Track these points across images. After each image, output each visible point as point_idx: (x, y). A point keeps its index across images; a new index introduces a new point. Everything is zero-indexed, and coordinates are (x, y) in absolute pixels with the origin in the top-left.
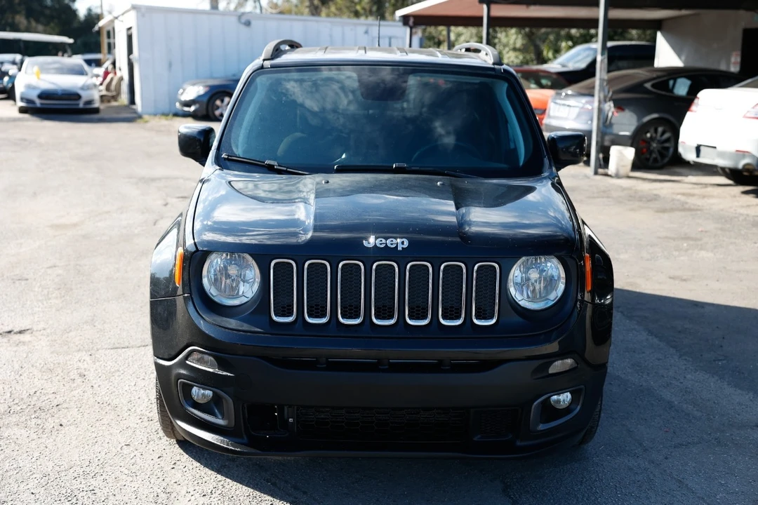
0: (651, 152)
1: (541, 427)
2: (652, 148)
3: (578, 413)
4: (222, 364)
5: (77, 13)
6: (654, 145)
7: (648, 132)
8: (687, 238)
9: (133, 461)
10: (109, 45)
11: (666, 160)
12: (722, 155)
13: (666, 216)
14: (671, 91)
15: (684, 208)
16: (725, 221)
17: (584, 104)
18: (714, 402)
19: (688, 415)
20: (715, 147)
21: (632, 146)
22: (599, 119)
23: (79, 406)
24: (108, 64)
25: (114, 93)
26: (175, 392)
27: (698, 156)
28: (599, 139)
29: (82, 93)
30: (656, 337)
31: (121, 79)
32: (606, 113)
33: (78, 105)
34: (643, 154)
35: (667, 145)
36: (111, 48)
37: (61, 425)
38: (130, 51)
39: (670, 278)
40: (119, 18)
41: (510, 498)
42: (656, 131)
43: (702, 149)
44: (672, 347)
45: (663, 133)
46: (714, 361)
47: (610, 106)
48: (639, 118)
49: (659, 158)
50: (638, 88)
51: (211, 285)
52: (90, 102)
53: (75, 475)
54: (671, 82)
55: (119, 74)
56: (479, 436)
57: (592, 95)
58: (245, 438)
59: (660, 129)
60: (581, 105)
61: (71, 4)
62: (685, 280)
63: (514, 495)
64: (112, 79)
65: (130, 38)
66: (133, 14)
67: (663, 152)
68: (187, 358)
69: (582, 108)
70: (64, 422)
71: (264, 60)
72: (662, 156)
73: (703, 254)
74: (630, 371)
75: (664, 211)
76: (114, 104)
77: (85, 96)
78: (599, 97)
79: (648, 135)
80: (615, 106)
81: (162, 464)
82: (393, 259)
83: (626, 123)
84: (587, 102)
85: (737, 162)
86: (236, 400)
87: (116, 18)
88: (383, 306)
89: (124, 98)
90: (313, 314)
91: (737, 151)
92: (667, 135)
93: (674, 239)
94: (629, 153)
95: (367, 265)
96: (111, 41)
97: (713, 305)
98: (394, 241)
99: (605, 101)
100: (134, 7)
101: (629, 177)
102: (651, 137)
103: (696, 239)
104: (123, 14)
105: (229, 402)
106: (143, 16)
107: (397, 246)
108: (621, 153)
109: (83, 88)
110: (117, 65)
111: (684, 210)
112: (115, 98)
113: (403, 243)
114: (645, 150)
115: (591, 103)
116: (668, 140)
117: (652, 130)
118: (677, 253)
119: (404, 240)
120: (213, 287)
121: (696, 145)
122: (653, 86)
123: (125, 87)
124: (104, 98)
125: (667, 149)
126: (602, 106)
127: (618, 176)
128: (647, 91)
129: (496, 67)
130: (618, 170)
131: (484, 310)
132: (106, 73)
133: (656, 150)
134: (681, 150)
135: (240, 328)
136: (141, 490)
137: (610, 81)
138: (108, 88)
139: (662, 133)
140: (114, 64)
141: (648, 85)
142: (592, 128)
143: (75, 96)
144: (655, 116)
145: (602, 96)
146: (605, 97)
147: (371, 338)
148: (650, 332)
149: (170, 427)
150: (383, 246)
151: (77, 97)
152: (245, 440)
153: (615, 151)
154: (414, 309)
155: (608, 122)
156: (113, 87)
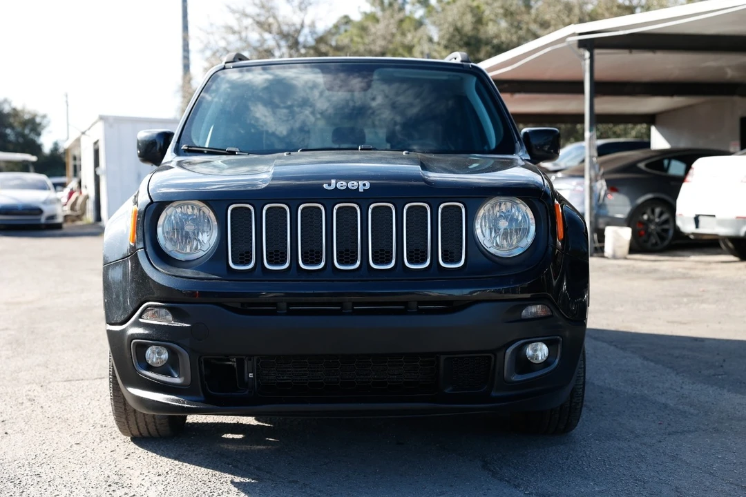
0: (649, 235)
1: (516, 378)
2: (650, 230)
3: (556, 368)
4: (177, 315)
5: (42, 147)
6: (652, 227)
7: (644, 213)
8: (687, 295)
9: (84, 454)
10: (75, 167)
11: (666, 243)
12: (722, 223)
13: (666, 283)
14: (666, 170)
15: (684, 277)
16: (728, 284)
17: (575, 186)
18: (713, 404)
19: (685, 412)
20: (714, 216)
21: (629, 226)
22: (591, 198)
23: (27, 420)
24: (73, 184)
25: (79, 213)
26: (128, 356)
27: (697, 226)
28: (593, 219)
29: (43, 207)
30: (652, 361)
31: (87, 197)
32: (598, 192)
33: (40, 220)
34: (640, 236)
35: (666, 227)
36: (76, 170)
37: (6, 433)
38: (97, 164)
39: (668, 322)
40: (87, 133)
41: (490, 470)
42: (653, 212)
43: (701, 219)
44: (668, 367)
45: (661, 214)
46: (714, 375)
47: (602, 184)
48: (632, 200)
49: (659, 242)
50: (631, 167)
51: (166, 240)
52: (52, 217)
53: (20, 465)
54: (666, 162)
55: (84, 192)
56: (451, 388)
57: (583, 176)
58: (202, 394)
59: (658, 210)
60: (572, 187)
61: (36, 138)
62: (685, 324)
63: (494, 468)
64: (77, 199)
65: (96, 152)
66: (100, 125)
67: (662, 235)
68: (140, 316)
69: (574, 190)
70: (9, 432)
71: (226, 63)
72: (662, 238)
73: (704, 306)
74: (623, 384)
75: (664, 279)
76: (79, 223)
77: (48, 210)
78: (590, 175)
79: (645, 217)
80: (608, 185)
81: (115, 456)
82: (355, 201)
83: (620, 205)
84: (578, 184)
85: (739, 230)
86: (191, 351)
87: (83, 133)
88: (346, 251)
89: (90, 217)
90: (272, 261)
91: (737, 217)
92: (664, 217)
93: (673, 297)
94: (626, 233)
95: (327, 208)
96: (77, 163)
97: (714, 340)
98: (355, 183)
99: (597, 181)
100: (102, 118)
101: (626, 258)
102: (649, 219)
103: (698, 296)
104: (89, 129)
105: (185, 358)
106: (111, 126)
107: (358, 188)
108: (616, 232)
109: (45, 203)
110: (83, 184)
111: (686, 278)
112: (79, 217)
113: (364, 185)
114: (642, 232)
115: (582, 184)
116: (666, 222)
117: (649, 211)
118: (676, 306)
119: (365, 182)
120: (168, 242)
121: (694, 216)
122: (647, 166)
123: (90, 205)
124: (69, 218)
125: (666, 231)
126: (593, 184)
127: (614, 257)
128: (640, 171)
129: (464, 63)
130: (614, 251)
131: (451, 253)
132: (71, 194)
133: (655, 233)
134: (679, 223)
135: (197, 276)
136: (91, 473)
137: (602, 164)
138: (72, 208)
139: (658, 214)
140: (80, 183)
141: (642, 165)
142: (584, 209)
143: (36, 211)
144: (649, 196)
145: (593, 174)
146: (596, 176)
147: (333, 281)
148: (645, 358)
149: (124, 416)
150: (344, 188)
151: (39, 211)
152: (202, 398)
153: (610, 231)
154: (378, 252)
155: (601, 201)
156: (77, 207)
